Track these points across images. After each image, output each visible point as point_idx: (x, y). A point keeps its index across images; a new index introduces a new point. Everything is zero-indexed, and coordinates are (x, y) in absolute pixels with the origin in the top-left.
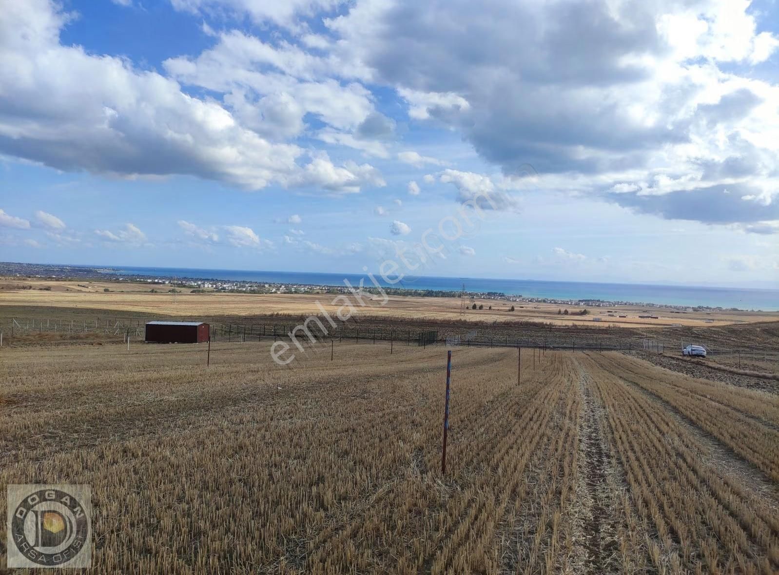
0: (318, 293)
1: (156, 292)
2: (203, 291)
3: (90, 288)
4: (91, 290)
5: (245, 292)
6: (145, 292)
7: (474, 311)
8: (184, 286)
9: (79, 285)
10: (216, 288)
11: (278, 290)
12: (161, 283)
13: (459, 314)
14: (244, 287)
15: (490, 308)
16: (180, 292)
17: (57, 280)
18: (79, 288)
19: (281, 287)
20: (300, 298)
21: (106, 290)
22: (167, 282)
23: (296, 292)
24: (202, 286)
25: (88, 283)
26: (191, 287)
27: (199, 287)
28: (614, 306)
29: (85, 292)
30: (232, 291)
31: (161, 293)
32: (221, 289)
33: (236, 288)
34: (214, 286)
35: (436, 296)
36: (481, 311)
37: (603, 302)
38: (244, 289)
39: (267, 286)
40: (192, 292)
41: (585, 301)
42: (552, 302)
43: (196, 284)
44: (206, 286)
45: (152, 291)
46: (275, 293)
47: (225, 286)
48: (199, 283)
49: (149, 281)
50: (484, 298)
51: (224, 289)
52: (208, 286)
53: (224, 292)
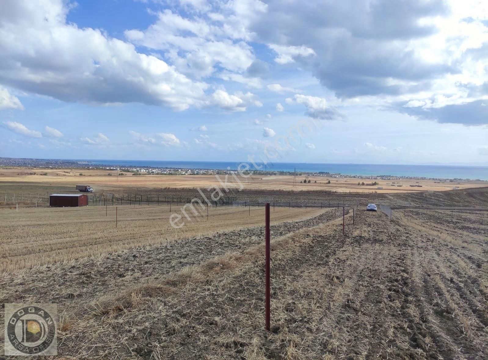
0: (211, 174)
1: (111, 175)
2: (140, 174)
3: (71, 173)
4: (71, 175)
5: (165, 174)
6: (104, 175)
7: (305, 184)
8: (129, 171)
9: (64, 172)
10: (148, 172)
11: (186, 172)
12: (114, 170)
13: (292, 186)
14: (165, 171)
15: (315, 182)
16: (126, 175)
17: (52, 169)
18: (64, 174)
19: (188, 171)
20: (199, 178)
21: (81, 175)
22: (119, 169)
23: (197, 174)
24: (139, 171)
25: (70, 170)
26: (133, 172)
27: (138, 172)
28: (399, 179)
29: (69, 176)
30: (158, 174)
31: (114, 176)
32: (151, 173)
33: (160, 172)
34: (147, 171)
35: (285, 175)
36: (308, 184)
37: (393, 177)
38: (165, 172)
39: (180, 170)
40: (133, 175)
41: (381, 176)
42: (360, 177)
43: (136, 170)
44: (142, 171)
45: (109, 175)
46: (184, 174)
47: (154, 171)
48: (138, 169)
49: (107, 168)
50: (316, 176)
51: (153, 172)
52: (143, 171)
53: (153, 174)
